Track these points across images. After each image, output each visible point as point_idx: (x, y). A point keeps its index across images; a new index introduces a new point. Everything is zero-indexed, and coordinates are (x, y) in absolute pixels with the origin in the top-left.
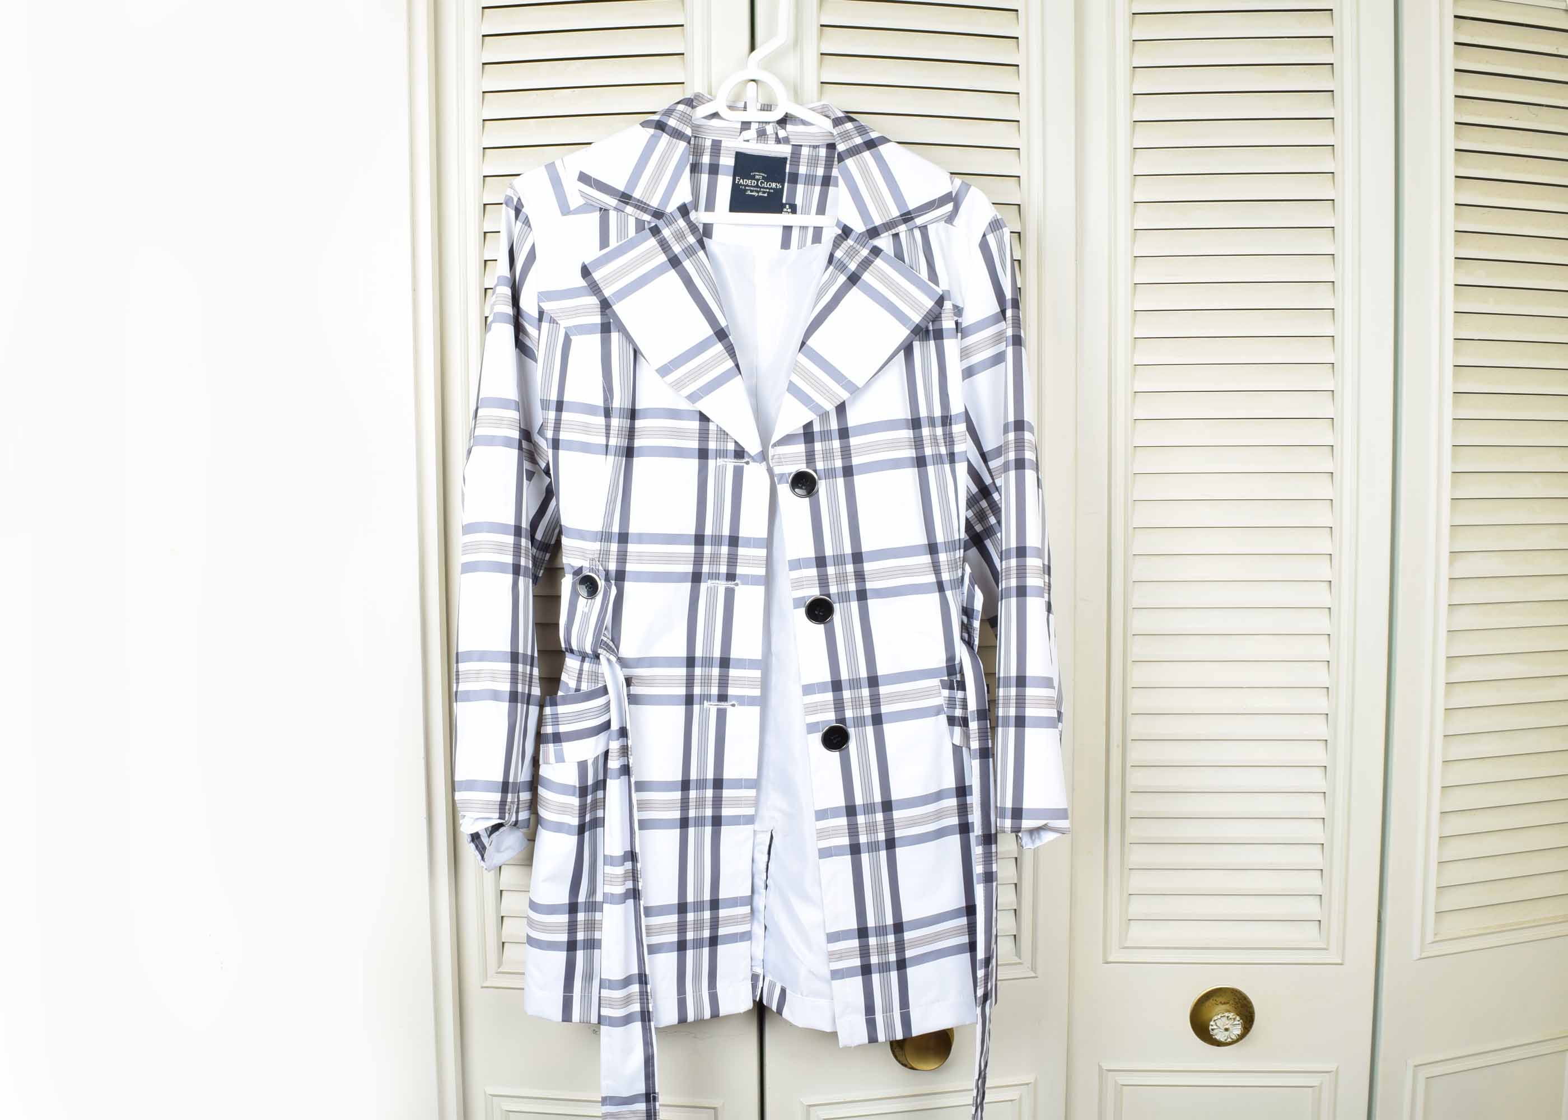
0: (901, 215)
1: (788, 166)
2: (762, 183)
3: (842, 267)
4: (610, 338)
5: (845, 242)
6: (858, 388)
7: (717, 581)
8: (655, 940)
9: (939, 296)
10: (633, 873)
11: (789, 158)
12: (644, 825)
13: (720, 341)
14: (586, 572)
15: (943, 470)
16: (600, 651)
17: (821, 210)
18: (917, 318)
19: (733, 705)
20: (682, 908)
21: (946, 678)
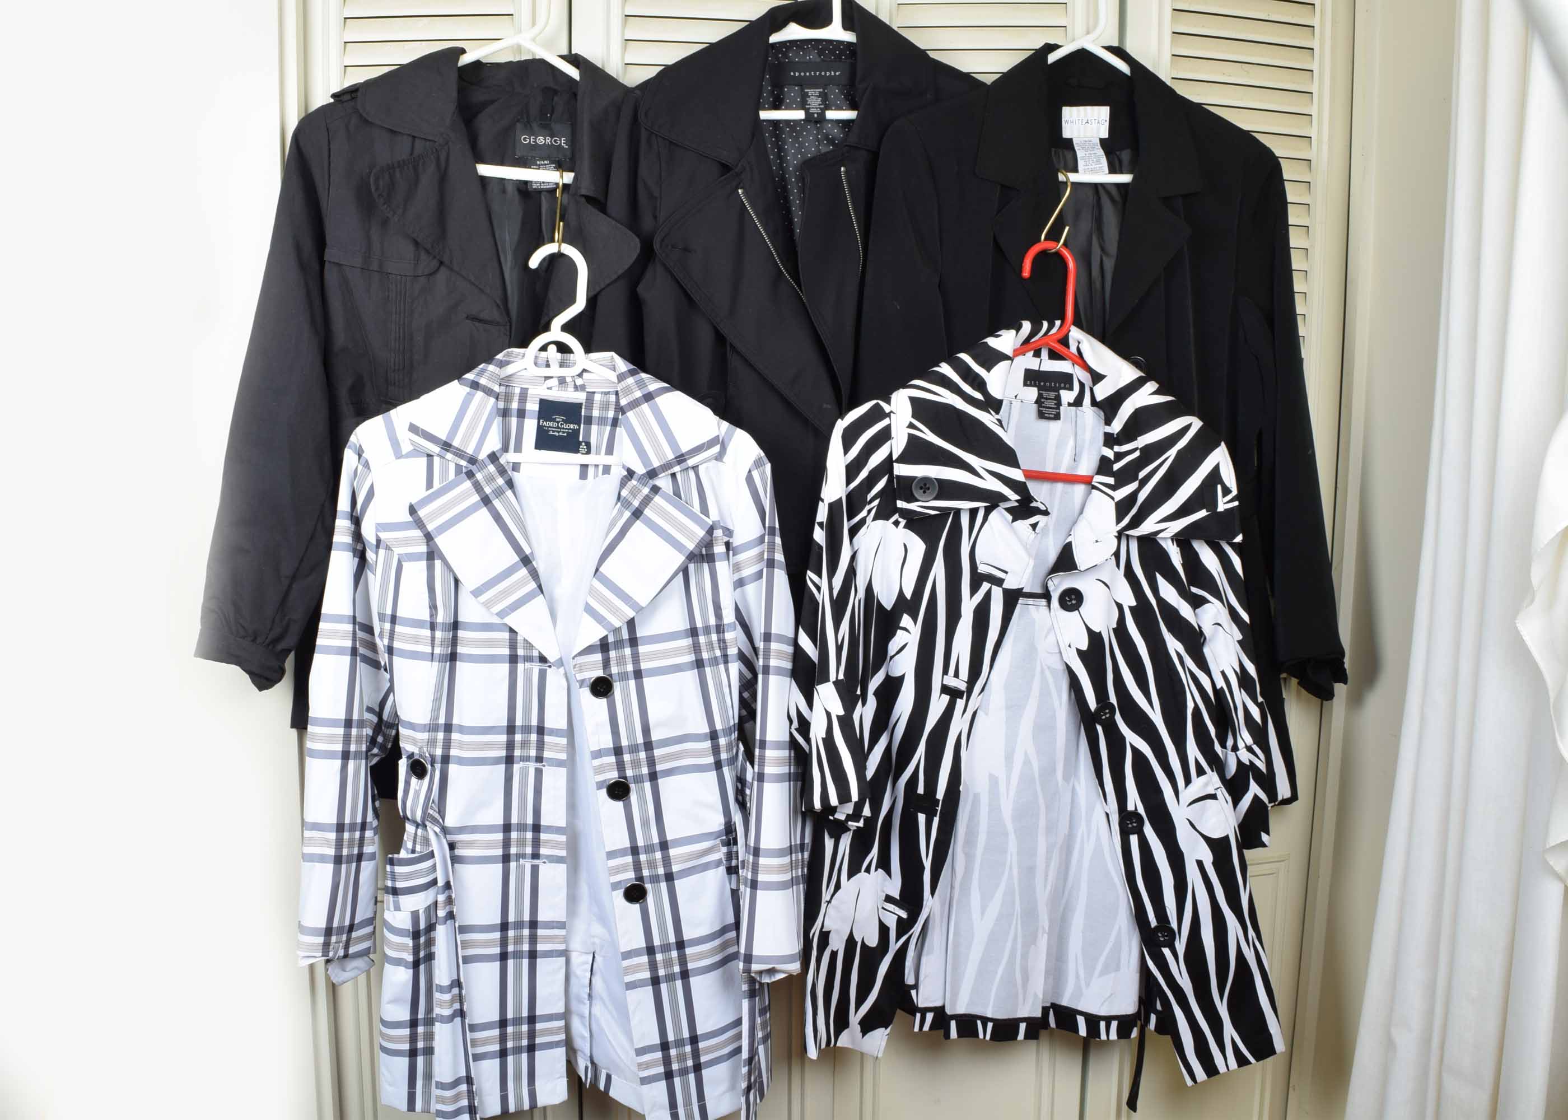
0: (676, 458)
1: (583, 410)
2: (561, 424)
3: (627, 504)
4: (434, 565)
5: (629, 483)
6: (643, 608)
7: (528, 763)
8: (480, 1050)
9: (709, 526)
10: (460, 997)
11: (584, 403)
12: (467, 960)
13: (525, 566)
14: (416, 757)
15: (719, 671)
16: (427, 823)
17: (610, 451)
18: (691, 546)
19: (544, 863)
20: (503, 1023)
21: (724, 838)
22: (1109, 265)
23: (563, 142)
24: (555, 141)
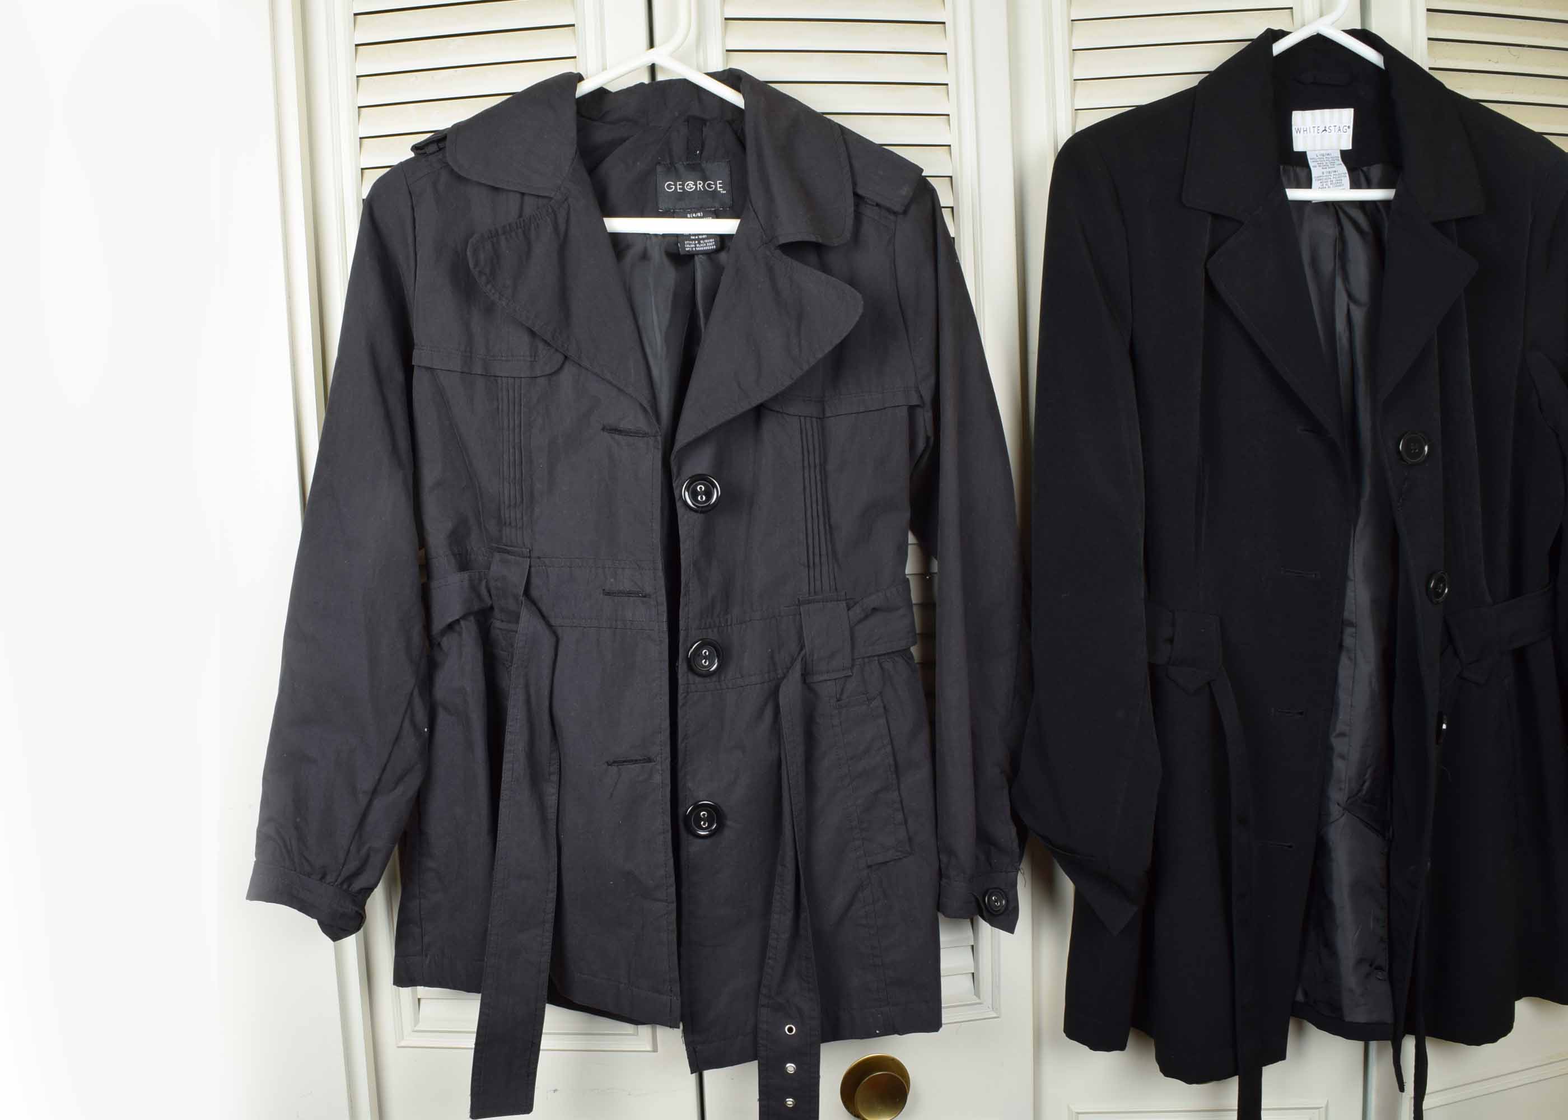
22: (1359, 315)
23: (719, 186)
24: (709, 185)
